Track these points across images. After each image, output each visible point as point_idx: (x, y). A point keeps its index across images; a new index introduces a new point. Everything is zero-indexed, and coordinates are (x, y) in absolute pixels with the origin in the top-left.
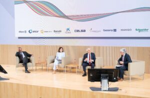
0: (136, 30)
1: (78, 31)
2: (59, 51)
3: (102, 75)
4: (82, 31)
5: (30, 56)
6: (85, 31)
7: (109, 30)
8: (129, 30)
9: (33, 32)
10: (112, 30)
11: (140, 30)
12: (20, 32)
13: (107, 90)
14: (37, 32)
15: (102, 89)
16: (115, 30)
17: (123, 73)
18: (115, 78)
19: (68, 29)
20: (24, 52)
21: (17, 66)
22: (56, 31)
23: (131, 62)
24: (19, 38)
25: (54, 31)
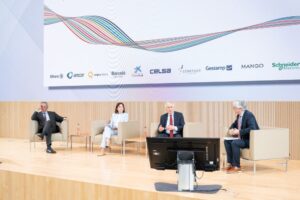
0: (274, 65)
1: (156, 71)
2: (117, 112)
3: (179, 152)
4: (164, 71)
5: (60, 120)
6: (169, 71)
7: (218, 68)
8: (258, 66)
9: (75, 76)
10: (223, 68)
11: (281, 66)
12: (52, 76)
13: (192, 188)
14: (82, 75)
15: (180, 188)
16: (229, 68)
17: (239, 155)
18: (212, 163)
19: (138, 69)
20: (50, 113)
21: (33, 140)
22: (116, 74)
23: (257, 128)
24: (51, 88)
25: (113, 73)
